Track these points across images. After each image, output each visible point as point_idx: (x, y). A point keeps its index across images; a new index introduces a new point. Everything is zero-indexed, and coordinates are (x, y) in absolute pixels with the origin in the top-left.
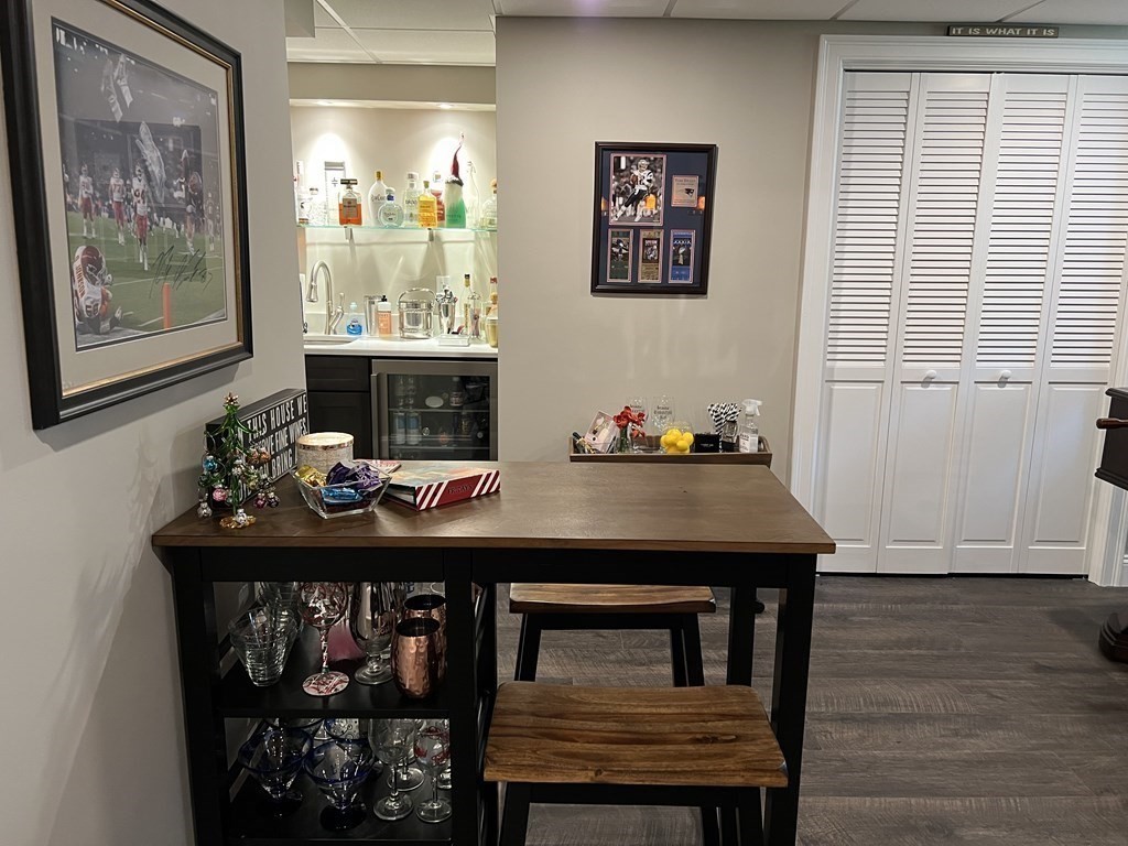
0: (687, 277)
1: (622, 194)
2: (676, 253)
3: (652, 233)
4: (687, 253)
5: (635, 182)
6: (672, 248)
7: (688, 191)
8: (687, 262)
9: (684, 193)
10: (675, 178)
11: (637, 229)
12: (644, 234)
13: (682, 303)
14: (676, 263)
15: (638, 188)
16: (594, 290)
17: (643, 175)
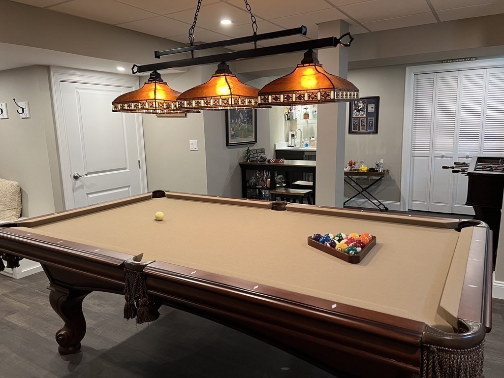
0: (372, 129)
1: (356, 110)
2: (369, 123)
3: (363, 119)
4: (372, 123)
5: (359, 106)
6: (368, 122)
7: (372, 108)
8: (372, 125)
9: (371, 108)
10: (369, 105)
11: (359, 118)
12: (361, 119)
13: (371, 135)
14: (369, 125)
15: (360, 108)
16: (349, 133)
17: (361, 105)
